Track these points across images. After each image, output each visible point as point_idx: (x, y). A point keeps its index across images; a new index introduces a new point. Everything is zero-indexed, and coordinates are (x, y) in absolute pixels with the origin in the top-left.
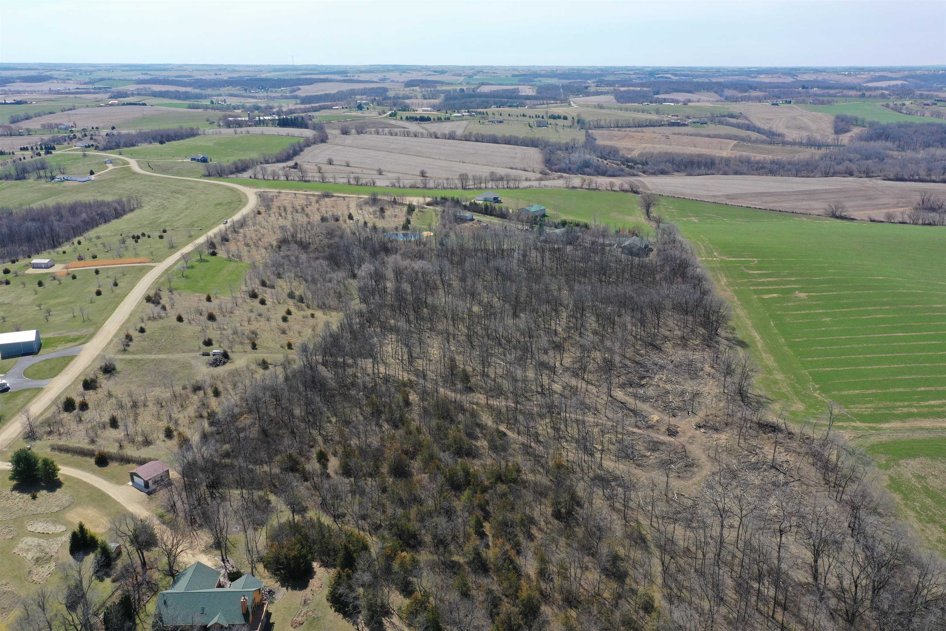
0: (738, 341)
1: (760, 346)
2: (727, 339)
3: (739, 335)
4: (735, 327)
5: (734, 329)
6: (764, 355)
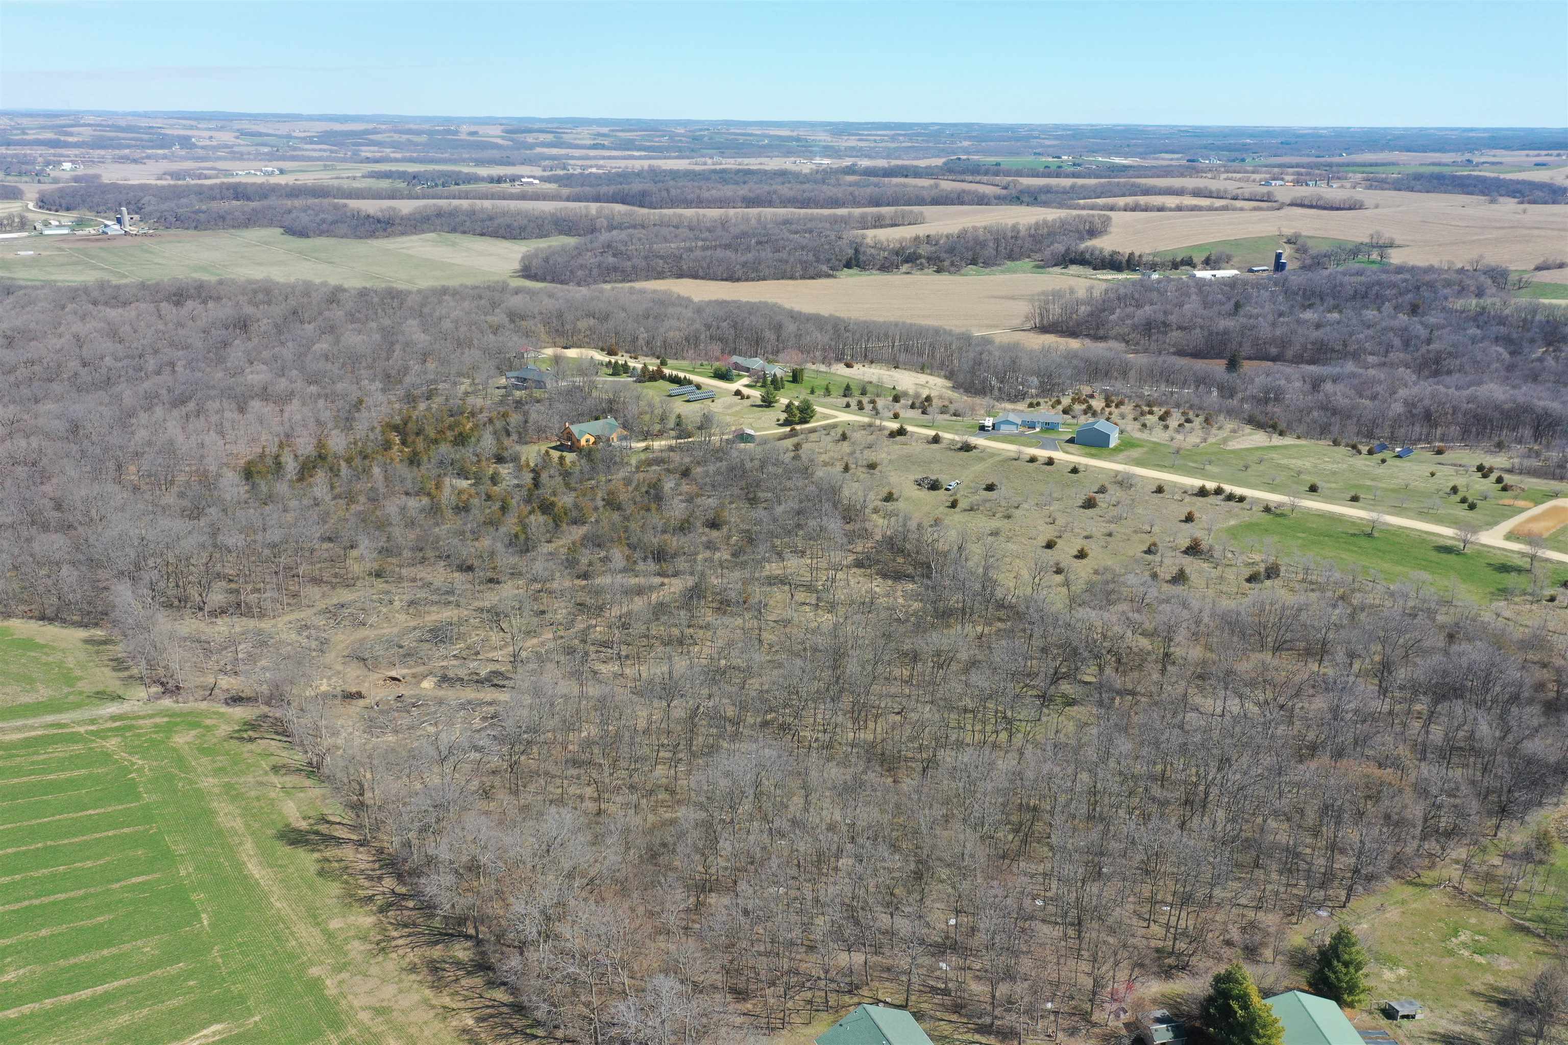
0: (307, 842)
1: (249, 845)
2: (338, 842)
3: (307, 860)
4: (319, 881)
5: (321, 873)
6: (238, 824)
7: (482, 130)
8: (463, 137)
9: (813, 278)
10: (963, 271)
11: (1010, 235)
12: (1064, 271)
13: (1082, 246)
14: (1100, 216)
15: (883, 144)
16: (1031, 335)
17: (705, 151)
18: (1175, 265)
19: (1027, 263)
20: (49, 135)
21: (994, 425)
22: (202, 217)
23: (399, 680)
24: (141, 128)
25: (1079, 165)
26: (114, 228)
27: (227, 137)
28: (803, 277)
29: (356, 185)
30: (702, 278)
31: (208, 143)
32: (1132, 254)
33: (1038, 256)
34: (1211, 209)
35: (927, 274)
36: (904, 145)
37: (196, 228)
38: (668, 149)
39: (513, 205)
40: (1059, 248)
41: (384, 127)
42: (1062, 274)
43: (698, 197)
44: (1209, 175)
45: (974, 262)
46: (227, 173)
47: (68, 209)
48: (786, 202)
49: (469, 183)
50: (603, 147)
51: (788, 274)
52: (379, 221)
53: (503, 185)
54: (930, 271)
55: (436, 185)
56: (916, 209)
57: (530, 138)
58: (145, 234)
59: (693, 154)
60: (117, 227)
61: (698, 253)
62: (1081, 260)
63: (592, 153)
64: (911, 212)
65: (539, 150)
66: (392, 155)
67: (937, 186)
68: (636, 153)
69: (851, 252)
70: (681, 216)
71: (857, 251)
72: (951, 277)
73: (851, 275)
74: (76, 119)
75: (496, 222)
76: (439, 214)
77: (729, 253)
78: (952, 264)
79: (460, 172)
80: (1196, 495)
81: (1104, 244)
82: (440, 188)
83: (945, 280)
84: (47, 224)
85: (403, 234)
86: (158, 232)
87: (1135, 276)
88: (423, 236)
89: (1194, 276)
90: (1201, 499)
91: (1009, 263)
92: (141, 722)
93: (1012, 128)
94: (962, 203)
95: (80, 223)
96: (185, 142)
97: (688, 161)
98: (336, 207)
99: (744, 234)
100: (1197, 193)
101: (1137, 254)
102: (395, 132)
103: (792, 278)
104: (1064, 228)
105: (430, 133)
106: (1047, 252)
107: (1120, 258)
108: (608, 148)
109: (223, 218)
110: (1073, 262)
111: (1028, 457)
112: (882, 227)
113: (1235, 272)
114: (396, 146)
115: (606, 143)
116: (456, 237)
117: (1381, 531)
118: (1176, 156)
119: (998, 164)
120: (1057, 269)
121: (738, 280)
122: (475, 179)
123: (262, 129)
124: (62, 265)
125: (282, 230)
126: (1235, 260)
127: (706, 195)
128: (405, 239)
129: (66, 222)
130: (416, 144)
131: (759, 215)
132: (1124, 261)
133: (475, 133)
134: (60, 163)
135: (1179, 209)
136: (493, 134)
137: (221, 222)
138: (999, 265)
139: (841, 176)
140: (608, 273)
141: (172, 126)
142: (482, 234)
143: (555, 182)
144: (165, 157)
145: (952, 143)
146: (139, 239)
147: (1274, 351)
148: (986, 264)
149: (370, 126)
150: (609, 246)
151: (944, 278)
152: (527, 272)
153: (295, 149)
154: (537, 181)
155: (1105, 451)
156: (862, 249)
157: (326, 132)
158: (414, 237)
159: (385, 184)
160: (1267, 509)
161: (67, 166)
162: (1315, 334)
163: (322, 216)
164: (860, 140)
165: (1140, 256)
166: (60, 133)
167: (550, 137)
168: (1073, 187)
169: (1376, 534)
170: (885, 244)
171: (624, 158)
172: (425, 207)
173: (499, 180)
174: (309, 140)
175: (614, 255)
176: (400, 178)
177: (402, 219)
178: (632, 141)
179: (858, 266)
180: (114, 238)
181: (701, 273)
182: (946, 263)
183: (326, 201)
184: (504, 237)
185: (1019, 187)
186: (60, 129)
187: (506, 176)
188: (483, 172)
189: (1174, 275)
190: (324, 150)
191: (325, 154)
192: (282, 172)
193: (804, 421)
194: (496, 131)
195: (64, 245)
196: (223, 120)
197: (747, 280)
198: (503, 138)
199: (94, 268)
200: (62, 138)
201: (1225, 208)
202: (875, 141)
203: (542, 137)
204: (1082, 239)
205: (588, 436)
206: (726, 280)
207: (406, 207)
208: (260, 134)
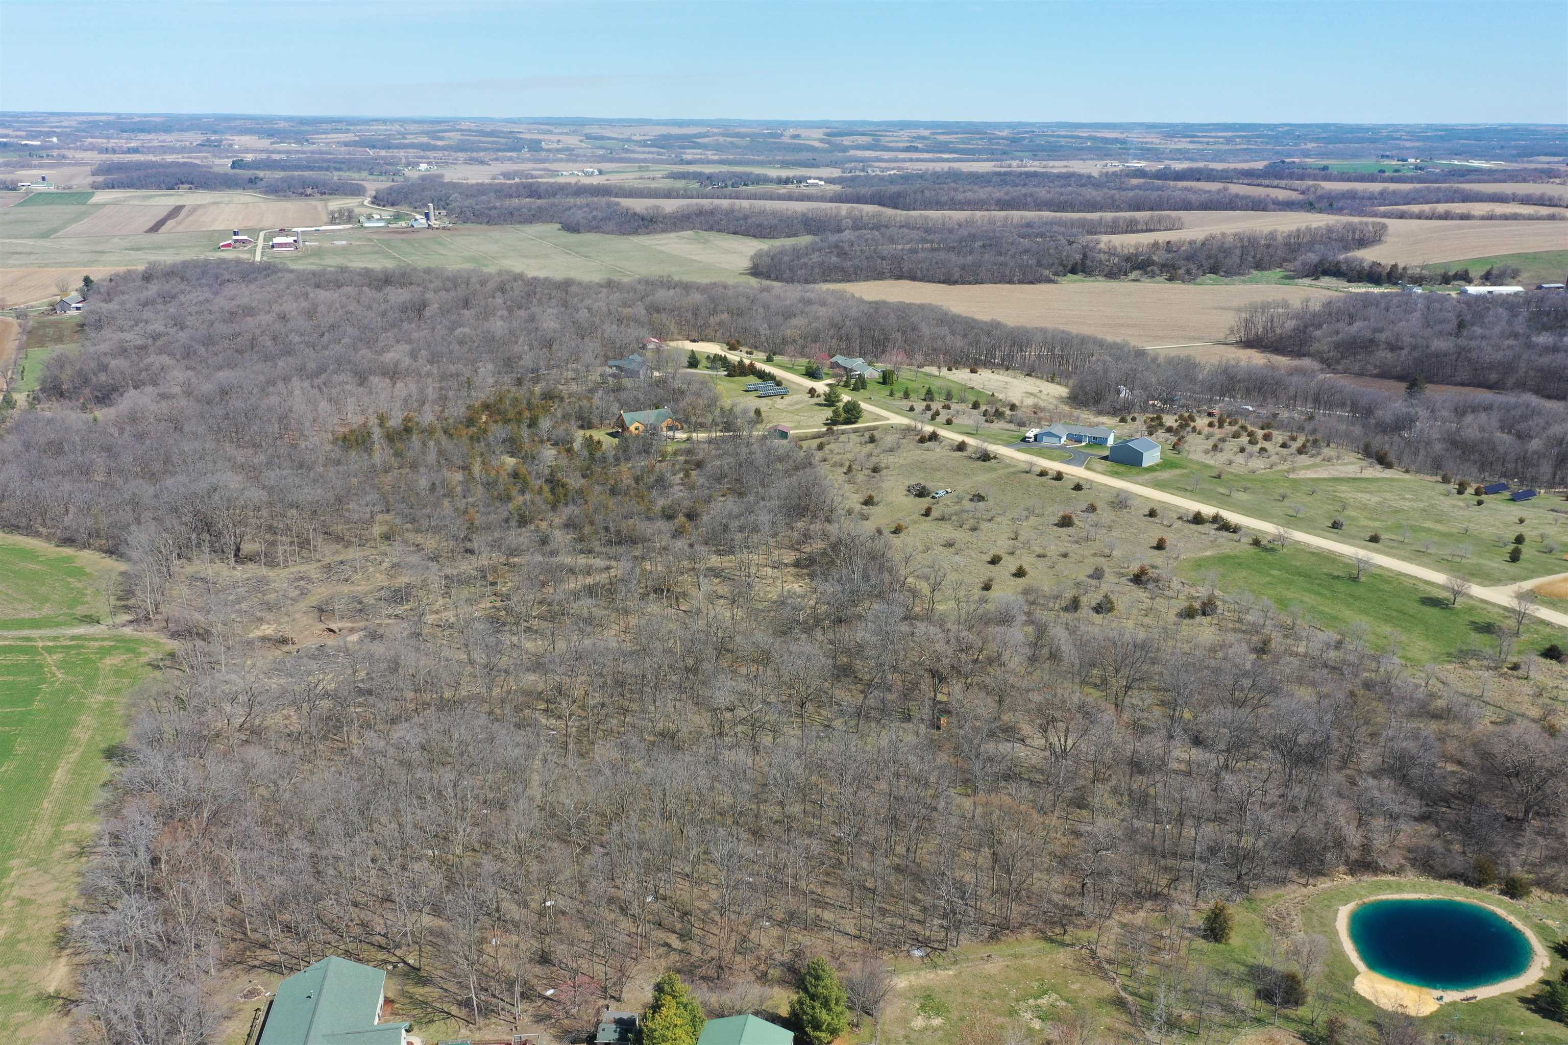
0: (120, 758)
3: (106, 772)
4: (98, 791)
5: (106, 785)
6: (85, 736)
7: (804, 133)
8: (786, 140)
9: (1032, 283)
10: (1198, 280)
11: (1263, 242)
12: (1314, 282)
13: (1342, 257)
14: (1374, 224)
15: (1216, 147)
16: (1232, 349)
17: (1017, 154)
18: (1446, 280)
19: (1278, 273)
20: (424, 139)
21: (1036, 436)
22: (494, 212)
23: (334, 632)
24: (502, 132)
25: (1421, 169)
26: (422, 221)
27: (572, 141)
28: (1021, 282)
29: (654, 185)
30: (921, 280)
31: (555, 146)
32: (1395, 266)
33: (1290, 266)
34: (1530, 218)
35: (1158, 282)
36: (1239, 147)
37: (488, 223)
38: (980, 152)
39: (769, 205)
40: (1312, 258)
41: (716, 130)
42: (1311, 286)
43: (952, 199)
44: (1558, 181)
45: (1214, 270)
46: (555, 173)
47: (393, 205)
48: (1040, 205)
49: (758, 184)
50: (916, 149)
51: (1007, 279)
52: (643, 219)
53: (790, 186)
54: (1161, 279)
55: (726, 186)
56: (1174, 214)
57: (847, 141)
58: (444, 228)
59: (1004, 157)
60: (424, 221)
61: (921, 255)
62: (1335, 271)
63: (902, 155)
64: (1169, 217)
65: (852, 152)
66: (711, 157)
67: (1226, 189)
68: (946, 156)
69: (1078, 257)
70: (926, 218)
71: (1085, 256)
72: (1184, 286)
73: (1075, 281)
74: (452, 124)
75: (749, 221)
76: (701, 213)
77: (952, 256)
78: (1188, 272)
79: (751, 173)
80: (1189, 521)
81: (1368, 256)
82: (730, 188)
83: (1178, 288)
84: (370, 218)
85: (664, 231)
86: (456, 226)
87: (1394, 290)
88: (682, 234)
89: (1465, 292)
90: (1193, 526)
91: (1255, 272)
92: (92, 643)
93: (1375, 129)
94: (1233, 209)
95: (397, 217)
96: (535, 146)
97: (993, 163)
98: (609, 205)
99: (973, 237)
100: (1526, 200)
101: (1401, 265)
102: (723, 135)
103: (1010, 282)
104: (1328, 237)
105: (753, 136)
106: (1298, 263)
107: (1380, 269)
108: (922, 151)
109: (511, 214)
110: (1326, 273)
111: (1038, 470)
112: (1133, 232)
113: (1520, 289)
114: (718, 148)
115: (920, 145)
116: (713, 236)
117: (1374, 576)
118: (1556, 159)
119: (1325, 168)
120: (1307, 281)
121: (955, 283)
122: (767, 180)
123: (607, 133)
124: (365, 253)
125: (559, 226)
126: (1524, 276)
127: (960, 197)
128: (665, 235)
129: (386, 216)
130: (737, 147)
131: (1006, 218)
132: (1384, 274)
133: (797, 136)
134: (418, 164)
135: (1491, 217)
136: (814, 138)
137: (511, 217)
138: (1243, 275)
139: (1127, 180)
140: (828, 274)
141: (530, 131)
142: (735, 233)
143: (840, 183)
144: (510, 159)
145: (1296, 145)
146: (437, 232)
147: (1493, 377)
148: (1228, 273)
149: (703, 130)
150: (837, 246)
151: (1177, 286)
152: (756, 271)
153: (627, 151)
154: (822, 183)
155: (1134, 470)
156: (1089, 254)
157: (663, 135)
158: (673, 235)
159: (680, 184)
160: (1256, 543)
161: (423, 167)
162: (1545, 360)
163: (595, 213)
164: (1191, 142)
165: (1405, 269)
166: (433, 138)
167: (869, 139)
168: (1382, 193)
169: (1363, 579)
170: (1119, 250)
171: (932, 160)
172: (688, 206)
173: (787, 181)
174: (643, 144)
175: (838, 255)
176: (694, 178)
177: (664, 218)
178: (946, 143)
179: (1083, 272)
180: (418, 231)
181: (919, 275)
182: (1181, 271)
183: (603, 200)
184: (755, 236)
185: (1319, 192)
186: (434, 135)
187: (794, 177)
188: (774, 173)
189: (1441, 291)
190: (652, 153)
191: (651, 156)
192: (601, 172)
193: (848, 422)
194: (819, 134)
195: (375, 237)
196: (576, 125)
197: (963, 283)
198: (821, 141)
199: (388, 256)
200: (432, 142)
201: (1552, 217)
202: (1208, 143)
203: (861, 140)
204: (1347, 248)
205: (637, 424)
206: (943, 282)
207: (670, 206)
208: (603, 138)
